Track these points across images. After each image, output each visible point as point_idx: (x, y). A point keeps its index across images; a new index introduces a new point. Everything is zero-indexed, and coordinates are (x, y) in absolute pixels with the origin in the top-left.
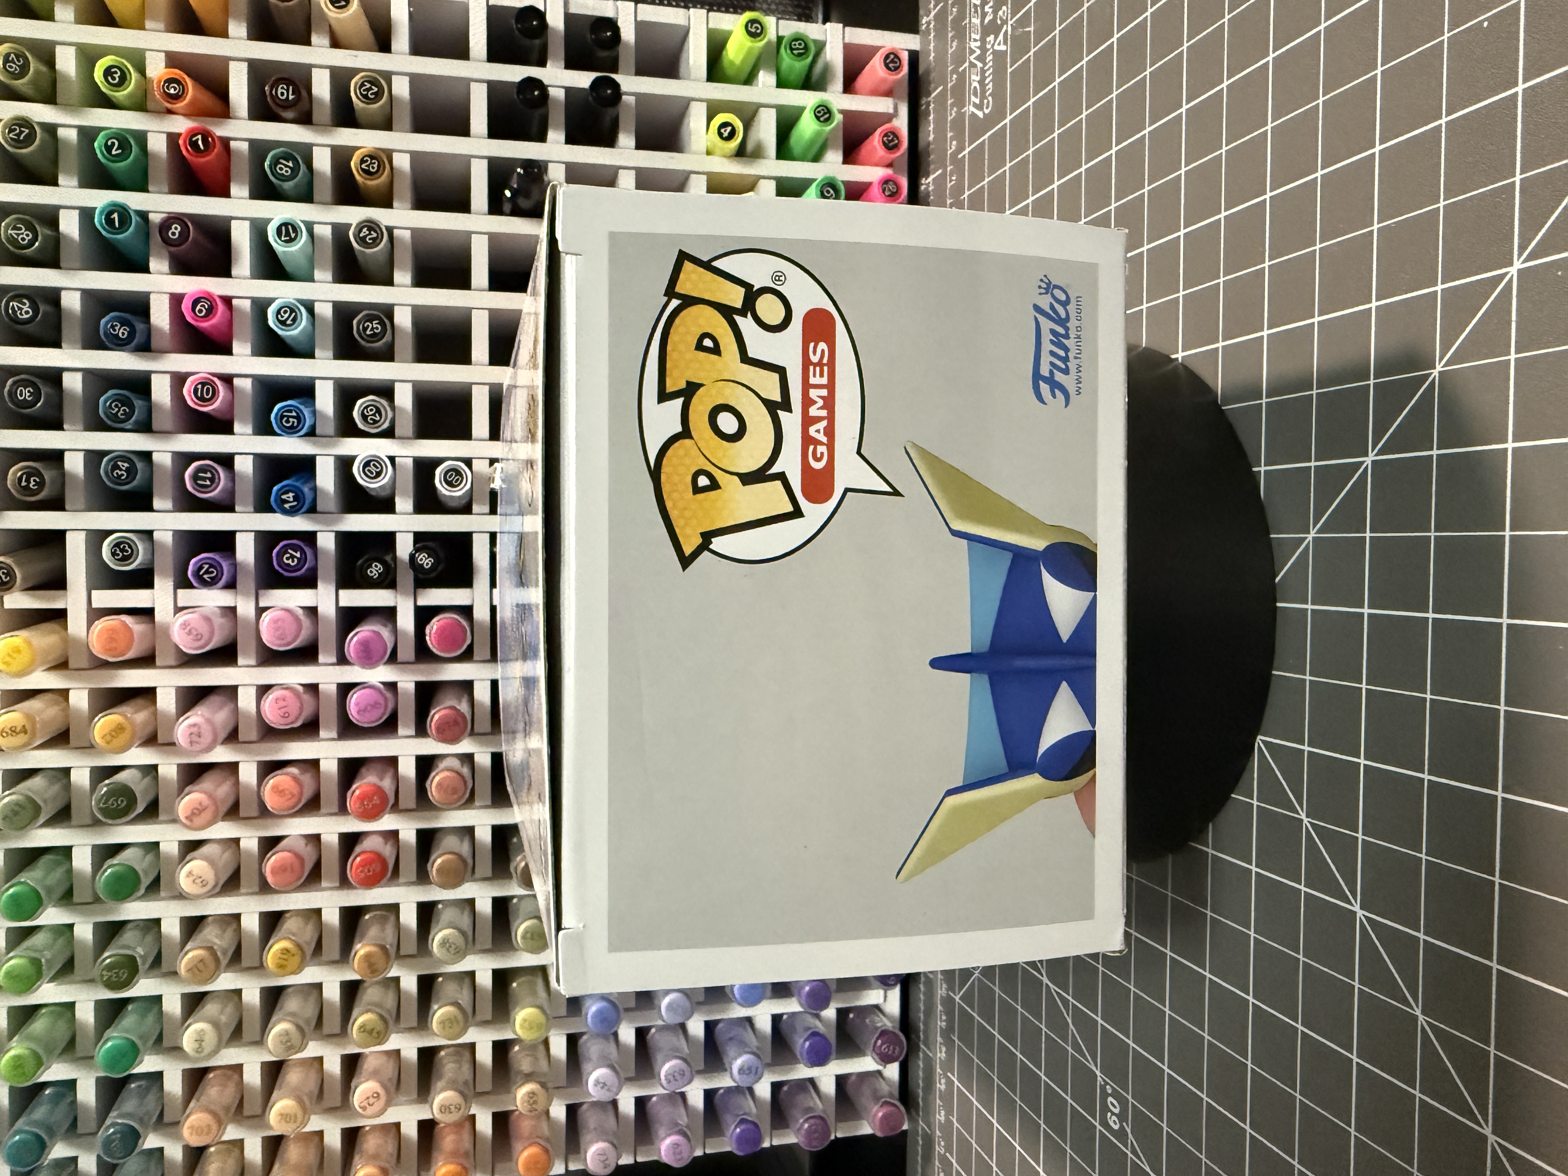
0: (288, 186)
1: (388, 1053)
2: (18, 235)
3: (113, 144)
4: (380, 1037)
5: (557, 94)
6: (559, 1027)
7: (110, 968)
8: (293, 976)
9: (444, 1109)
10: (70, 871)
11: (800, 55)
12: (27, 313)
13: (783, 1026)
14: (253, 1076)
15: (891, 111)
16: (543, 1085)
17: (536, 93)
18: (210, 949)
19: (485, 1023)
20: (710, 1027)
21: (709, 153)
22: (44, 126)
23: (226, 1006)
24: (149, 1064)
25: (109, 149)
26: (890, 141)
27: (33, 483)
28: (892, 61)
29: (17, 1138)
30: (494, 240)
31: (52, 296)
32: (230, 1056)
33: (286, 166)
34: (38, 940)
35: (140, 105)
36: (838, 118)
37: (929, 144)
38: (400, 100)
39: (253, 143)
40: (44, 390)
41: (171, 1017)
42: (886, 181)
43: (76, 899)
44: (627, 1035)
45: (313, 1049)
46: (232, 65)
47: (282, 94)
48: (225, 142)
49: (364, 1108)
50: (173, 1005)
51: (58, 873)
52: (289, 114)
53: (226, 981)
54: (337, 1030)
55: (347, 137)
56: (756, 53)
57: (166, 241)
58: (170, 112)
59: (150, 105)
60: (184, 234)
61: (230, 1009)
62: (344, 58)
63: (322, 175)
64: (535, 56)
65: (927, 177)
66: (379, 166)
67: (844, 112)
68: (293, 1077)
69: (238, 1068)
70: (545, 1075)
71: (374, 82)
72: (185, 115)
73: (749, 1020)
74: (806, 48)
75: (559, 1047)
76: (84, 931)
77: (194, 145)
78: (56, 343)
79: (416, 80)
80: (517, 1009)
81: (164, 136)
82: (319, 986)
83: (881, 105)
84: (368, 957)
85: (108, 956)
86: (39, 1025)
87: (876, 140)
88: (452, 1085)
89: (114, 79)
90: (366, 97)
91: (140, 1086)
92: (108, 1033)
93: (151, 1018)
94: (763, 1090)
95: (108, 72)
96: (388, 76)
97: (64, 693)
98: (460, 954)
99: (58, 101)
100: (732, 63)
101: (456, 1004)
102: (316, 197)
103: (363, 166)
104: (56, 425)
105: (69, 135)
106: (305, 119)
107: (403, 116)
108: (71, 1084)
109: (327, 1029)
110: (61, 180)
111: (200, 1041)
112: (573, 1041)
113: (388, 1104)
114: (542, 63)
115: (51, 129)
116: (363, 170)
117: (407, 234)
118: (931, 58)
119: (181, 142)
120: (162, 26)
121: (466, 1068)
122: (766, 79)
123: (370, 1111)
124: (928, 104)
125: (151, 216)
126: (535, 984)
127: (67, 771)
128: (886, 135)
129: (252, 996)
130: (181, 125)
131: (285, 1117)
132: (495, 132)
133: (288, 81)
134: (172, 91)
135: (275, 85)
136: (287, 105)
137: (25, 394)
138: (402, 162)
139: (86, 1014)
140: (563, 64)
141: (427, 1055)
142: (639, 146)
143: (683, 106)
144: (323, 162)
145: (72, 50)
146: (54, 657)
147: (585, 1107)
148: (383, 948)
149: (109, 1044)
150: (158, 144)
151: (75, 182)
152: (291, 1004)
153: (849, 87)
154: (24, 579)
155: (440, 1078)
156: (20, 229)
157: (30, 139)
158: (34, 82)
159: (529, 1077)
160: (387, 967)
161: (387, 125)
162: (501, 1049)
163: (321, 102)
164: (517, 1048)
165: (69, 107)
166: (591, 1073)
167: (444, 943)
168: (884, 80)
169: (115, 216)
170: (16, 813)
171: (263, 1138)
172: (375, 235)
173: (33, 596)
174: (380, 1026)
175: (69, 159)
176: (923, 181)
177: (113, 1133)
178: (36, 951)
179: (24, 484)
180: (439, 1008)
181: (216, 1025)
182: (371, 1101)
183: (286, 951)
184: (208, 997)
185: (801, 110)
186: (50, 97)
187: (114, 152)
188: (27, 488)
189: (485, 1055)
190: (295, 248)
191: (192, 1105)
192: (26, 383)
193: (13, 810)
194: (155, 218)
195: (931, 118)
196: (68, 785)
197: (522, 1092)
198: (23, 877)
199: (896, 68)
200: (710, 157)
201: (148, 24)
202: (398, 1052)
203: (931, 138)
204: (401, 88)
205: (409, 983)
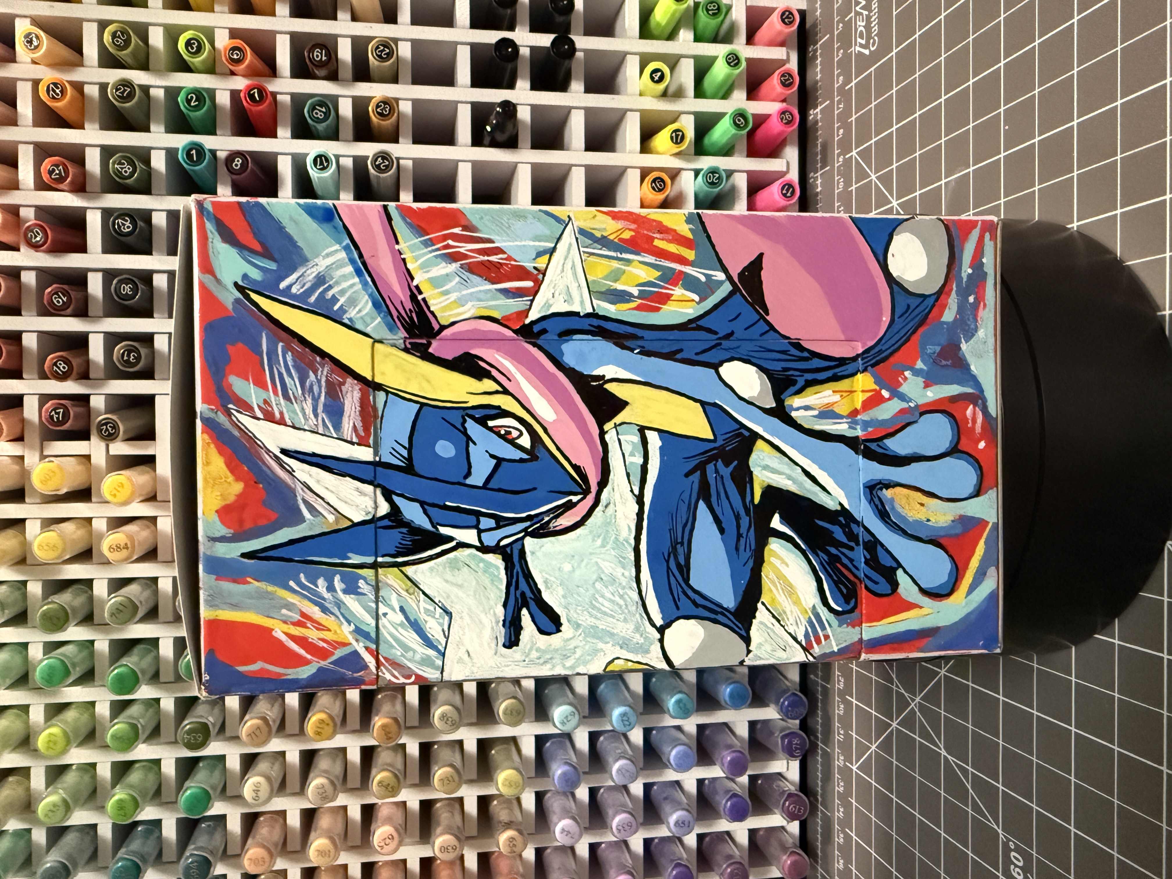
0: (321, 127)
1: (396, 804)
2: (122, 168)
3: (192, 97)
4: (394, 791)
5: (525, 52)
6: (530, 786)
7: (189, 732)
8: (327, 741)
9: (444, 849)
10: (157, 658)
11: (714, 14)
12: (128, 227)
13: (706, 789)
14: (294, 820)
15: (785, 58)
16: (520, 832)
17: (510, 50)
18: (264, 719)
19: (470, 782)
20: (647, 787)
21: (641, 94)
22: (140, 86)
23: (273, 764)
24: (217, 808)
25: (189, 101)
26: (786, 80)
27: (132, 357)
28: (788, 17)
29: (120, 864)
30: (477, 166)
31: (146, 216)
32: (278, 804)
33: (320, 111)
34: (134, 710)
35: (211, 69)
36: (744, 64)
37: (817, 82)
38: (404, 60)
39: (293, 96)
40: (141, 286)
41: (232, 772)
42: (783, 112)
43: (162, 679)
44: (583, 793)
45: (342, 800)
46: (279, 37)
47: (317, 56)
48: (274, 95)
49: (382, 847)
50: (234, 763)
51: (149, 659)
52: (322, 72)
53: (275, 745)
54: (358, 784)
55: (364, 89)
56: (678, 15)
57: (231, 171)
58: (233, 73)
59: (218, 70)
60: (245, 166)
61: (277, 767)
62: (362, 29)
63: (345, 119)
64: (506, 24)
65: (816, 107)
66: (390, 110)
67: (749, 60)
68: (324, 822)
69: (283, 813)
70: (521, 823)
71: (386, 45)
72: (244, 76)
73: (678, 783)
74: (719, 9)
75: (529, 802)
76: (168, 704)
77: (252, 97)
78: (148, 252)
79: (416, 44)
80: (498, 771)
81: (228, 93)
82: (344, 750)
83: (778, 53)
84: (384, 727)
85: (187, 724)
86: (135, 777)
87: (775, 80)
88: (449, 830)
89: (192, 48)
90: (380, 56)
91: (209, 826)
92: (187, 784)
93: (217, 773)
94: (691, 840)
95: (188, 44)
96: (396, 41)
97: (153, 520)
98: (455, 726)
99: (150, 67)
100: (658, 24)
101: (452, 766)
102: (341, 136)
103: (378, 110)
104: (149, 314)
105: (158, 94)
106: (333, 77)
107: (406, 73)
108: (157, 823)
109: (350, 785)
110: (153, 128)
111: (256, 791)
112: (540, 797)
113: (401, 844)
114: (511, 28)
115: (145, 89)
116: (378, 112)
117: (410, 163)
118: (818, 13)
119: (242, 95)
120: (226, 9)
121: (458, 818)
122: (685, 35)
123: (386, 849)
124: (816, 51)
125: (219, 154)
126: (510, 750)
127: (154, 580)
128: (783, 75)
129: (293, 757)
130: (240, 83)
131: (321, 853)
132: (478, 81)
133: (322, 46)
134: (235, 57)
135: (311, 50)
136: (321, 65)
137: (127, 289)
138: (406, 108)
139: (169, 769)
140: (528, 29)
141: (426, 806)
142: (588, 90)
143: (621, 58)
144: (346, 109)
145: (161, 30)
146: (147, 491)
147: (549, 851)
148: (396, 720)
149: (189, 792)
150: (223, 99)
151: (162, 129)
152: (323, 763)
153: (750, 40)
154: (125, 432)
155: (438, 824)
156: (124, 164)
157: (131, 96)
158: (134, 54)
159: (508, 825)
160: (399, 735)
161: (395, 80)
162: (483, 802)
163: (344, 63)
164: (495, 802)
165: (158, 72)
166: (556, 824)
167: (443, 717)
168: (780, 33)
169: (194, 152)
170: (119, 611)
171: (302, 869)
172: (387, 163)
173: (130, 445)
174: (393, 782)
175: (159, 113)
176: (811, 112)
177: (192, 863)
178: (133, 718)
179: (125, 358)
180: (439, 769)
181: (268, 778)
182: (388, 841)
183: (322, 721)
184: (260, 757)
185: (714, 59)
186: (144, 66)
187: (192, 104)
188: (128, 362)
189: (471, 807)
190: (327, 174)
191: (250, 841)
192: (127, 281)
193: (117, 609)
194: (222, 155)
195: (818, 61)
196: (156, 592)
197: (504, 837)
198: (124, 661)
199: (791, 23)
200: (642, 98)
201: (217, 8)
202: (404, 803)
203: (818, 78)
204: (405, 51)
205: (413, 749)
